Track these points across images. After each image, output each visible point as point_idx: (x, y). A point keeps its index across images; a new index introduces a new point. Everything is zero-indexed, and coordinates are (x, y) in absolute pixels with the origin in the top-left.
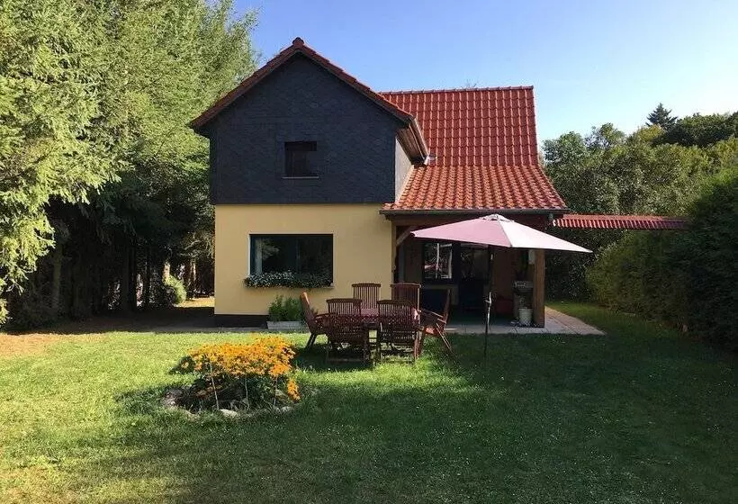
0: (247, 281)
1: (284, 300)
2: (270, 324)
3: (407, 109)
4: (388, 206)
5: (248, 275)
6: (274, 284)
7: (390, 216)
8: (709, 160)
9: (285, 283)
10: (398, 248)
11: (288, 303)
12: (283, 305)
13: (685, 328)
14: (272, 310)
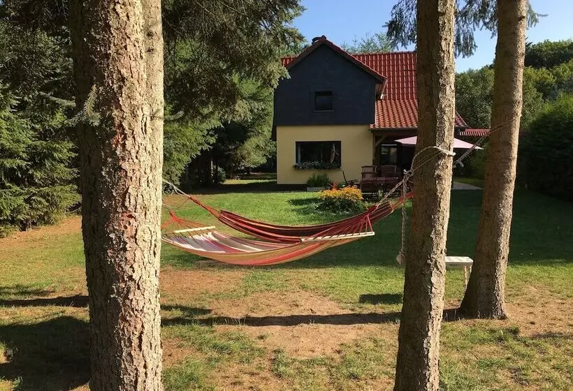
0: (295, 167)
1: (316, 176)
2: (308, 189)
3: (376, 69)
4: (372, 126)
5: (295, 163)
6: (310, 167)
7: (374, 131)
8: (554, 78)
9: (316, 167)
10: (376, 148)
11: (318, 177)
12: (316, 178)
13: (526, 186)
14: (309, 181)
